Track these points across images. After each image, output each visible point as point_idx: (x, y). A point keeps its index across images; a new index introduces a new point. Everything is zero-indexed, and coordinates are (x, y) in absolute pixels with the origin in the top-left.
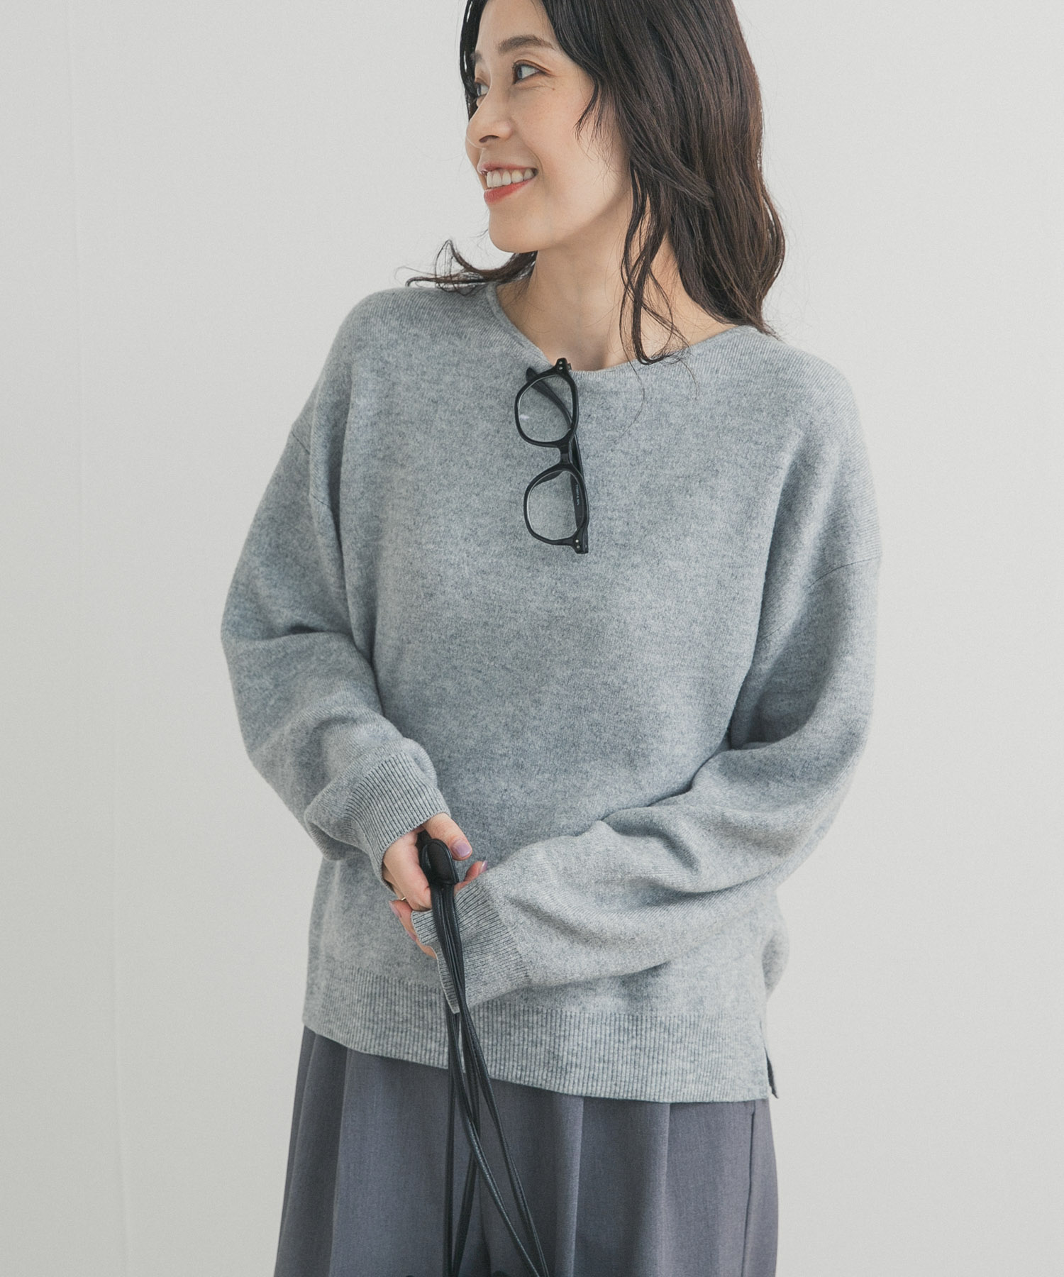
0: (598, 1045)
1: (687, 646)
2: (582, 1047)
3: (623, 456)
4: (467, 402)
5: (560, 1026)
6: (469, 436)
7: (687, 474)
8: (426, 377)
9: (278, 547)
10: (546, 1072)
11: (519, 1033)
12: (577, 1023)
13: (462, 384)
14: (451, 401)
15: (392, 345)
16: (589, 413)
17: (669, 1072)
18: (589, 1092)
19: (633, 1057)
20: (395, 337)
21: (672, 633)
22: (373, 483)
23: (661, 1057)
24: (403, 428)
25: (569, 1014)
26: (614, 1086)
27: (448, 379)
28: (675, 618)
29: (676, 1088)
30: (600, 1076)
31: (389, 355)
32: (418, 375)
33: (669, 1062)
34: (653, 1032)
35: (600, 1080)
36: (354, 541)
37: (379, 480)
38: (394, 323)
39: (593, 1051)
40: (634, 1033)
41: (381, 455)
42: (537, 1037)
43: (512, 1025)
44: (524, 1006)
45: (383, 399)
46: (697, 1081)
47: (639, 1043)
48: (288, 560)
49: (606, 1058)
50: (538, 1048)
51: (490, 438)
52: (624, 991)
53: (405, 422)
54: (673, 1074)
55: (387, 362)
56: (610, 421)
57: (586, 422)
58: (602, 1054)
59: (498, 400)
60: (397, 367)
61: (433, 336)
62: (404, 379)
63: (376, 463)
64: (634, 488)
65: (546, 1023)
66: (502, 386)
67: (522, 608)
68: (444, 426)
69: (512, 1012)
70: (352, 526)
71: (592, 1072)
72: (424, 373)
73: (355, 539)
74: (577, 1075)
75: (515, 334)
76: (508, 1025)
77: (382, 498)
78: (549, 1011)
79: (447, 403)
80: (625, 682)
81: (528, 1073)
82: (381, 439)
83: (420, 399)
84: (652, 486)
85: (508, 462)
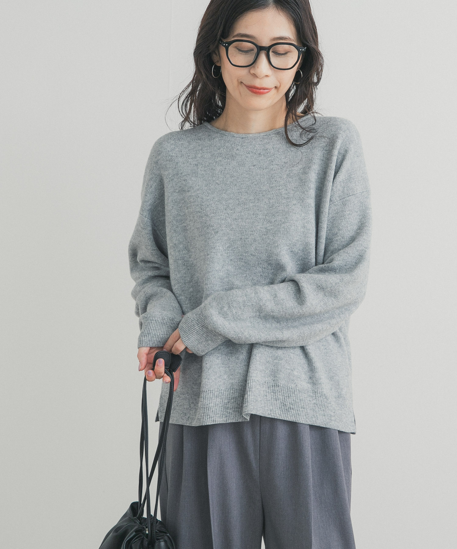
0: (301, 401)
2: (295, 402)
3: (277, 166)
4: (210, 161)
6: (214, 173)
7: (303, 167)
8: (190, 157)
10: (280, 411)
12: (294, 391)
13: (206, 156)
14: (203, 163)
15: (172, 150)
16: (260, 153)
17: (325, 415)
18: (296, 420)
19: (313, 407)
20: (173, 146)
22: (176, 202)
23: (323, 409)
24: (185, 178)
25: (290, 387)
26: (306, 419)
27: (199, 155)
29: (327, 422)
30: (301, 414)
31: (172, 153)
32: (187, 157)
33: (326, 411)
34: (321, 398)
35: (301, 415)
36: (172, 226)
37: (178, 201)
38: (172, 142)
39: (300, 403)
40: (314, 398)
41: (177, 191)
42: (277, 396)
45: (174, 170)
46: (335, 421)
47: (316, 402)
49: (304, 407)
50: (278, 401)
51: (223, 172)
52: (310, 381)
54: (327, 416)
55: (172, 156)
56: (269, 154)
57: (259, 157)
58: (303, 405)
59: (222, 157)
60: (177, 157)
62: (181, 160)
63: (176, 194)
64: (285, 176)
66: (222, 151)
67: (255, 229)
68: (203, 173)
70: (171, 220)
71: (298, 412)
72: (189, 156)
73: (173, 225)
74: (292, 413)
75: (221, 132)
77: (181, 207)
78: (283, 385)
81: (273, 412)
82: (176, 184)
83: (190, 165)
84: (292, 174)
85: (233, 179)
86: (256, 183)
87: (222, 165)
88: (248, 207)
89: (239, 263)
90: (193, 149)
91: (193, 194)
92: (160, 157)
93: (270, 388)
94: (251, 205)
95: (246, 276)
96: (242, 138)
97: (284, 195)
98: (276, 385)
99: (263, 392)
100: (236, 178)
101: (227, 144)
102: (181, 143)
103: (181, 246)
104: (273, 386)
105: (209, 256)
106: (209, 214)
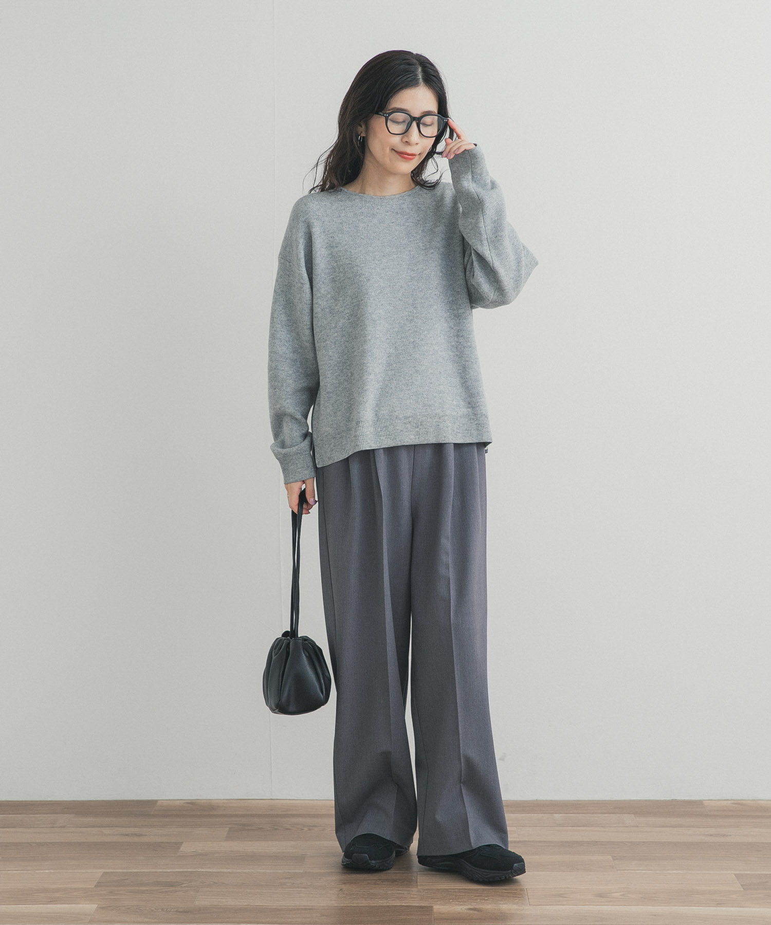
8: (334, 217)
9: (286, 301)
27: (343, 215)
41: (325, 247)
48: (291, 305)
53: (332, 233)
61: (331, 203)
79: (345, 223)
86: (396, 238)
87: (365, 223)
88: (392, 258)
89: (388, 307)
90: (336, 209)
91: (341, 249)
92: (307, 216)
94: (395, 256)
95: (394, 320)
96: (381, 199)
97: (422, 247)
100: (378, 233)
101: (368, 205)
102: (324, 203)
103: (329, 296)
105: (363, 301)
106: (359, 264)
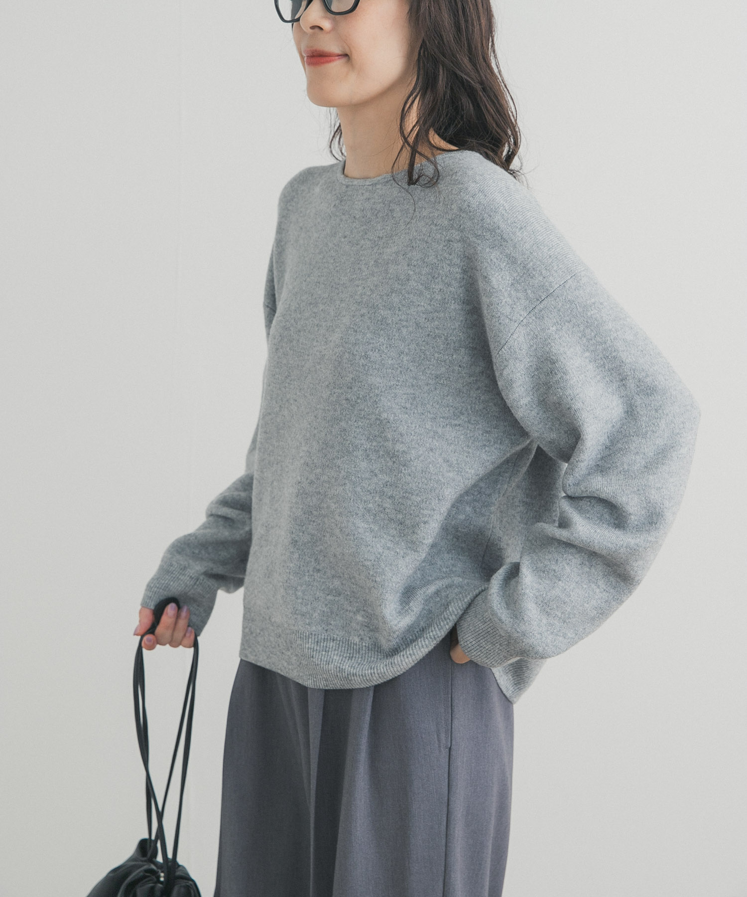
1: (399, 371)
5: (347, 650)
11: (319, 655)
21: (386, 361)
28: (387, 350)
43: (315, 650)
44: (325, 636)
65: (339, 648)
69: (316, 640)
76: (312, 650)
78: (342, 639)
80: (358, 398)
93: (319, 644)
98: (330, 639)
99: (307, 651)
104: (326, 640)
